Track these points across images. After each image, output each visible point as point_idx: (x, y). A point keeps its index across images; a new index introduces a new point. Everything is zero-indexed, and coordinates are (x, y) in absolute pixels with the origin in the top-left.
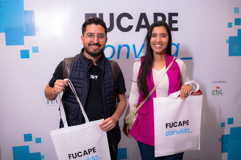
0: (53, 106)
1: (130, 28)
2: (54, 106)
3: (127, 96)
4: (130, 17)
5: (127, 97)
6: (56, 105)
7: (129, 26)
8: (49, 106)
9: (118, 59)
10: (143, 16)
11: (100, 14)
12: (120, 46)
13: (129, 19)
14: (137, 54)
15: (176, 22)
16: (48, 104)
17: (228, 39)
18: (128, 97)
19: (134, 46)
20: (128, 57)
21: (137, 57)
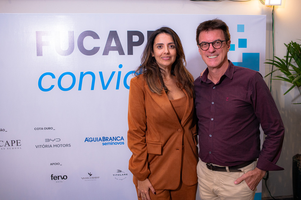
3: (92, 138)
4: (95, 36)
5: (92, 140)
7: (95, 48)
9: (79, 91)
10: (113, 35)
12: (82, 73)
13: (94, 38)
14: (105, 84)
18: (93, 139)
19: (101, 73)
20: (92, 88)
21: (105, 88)
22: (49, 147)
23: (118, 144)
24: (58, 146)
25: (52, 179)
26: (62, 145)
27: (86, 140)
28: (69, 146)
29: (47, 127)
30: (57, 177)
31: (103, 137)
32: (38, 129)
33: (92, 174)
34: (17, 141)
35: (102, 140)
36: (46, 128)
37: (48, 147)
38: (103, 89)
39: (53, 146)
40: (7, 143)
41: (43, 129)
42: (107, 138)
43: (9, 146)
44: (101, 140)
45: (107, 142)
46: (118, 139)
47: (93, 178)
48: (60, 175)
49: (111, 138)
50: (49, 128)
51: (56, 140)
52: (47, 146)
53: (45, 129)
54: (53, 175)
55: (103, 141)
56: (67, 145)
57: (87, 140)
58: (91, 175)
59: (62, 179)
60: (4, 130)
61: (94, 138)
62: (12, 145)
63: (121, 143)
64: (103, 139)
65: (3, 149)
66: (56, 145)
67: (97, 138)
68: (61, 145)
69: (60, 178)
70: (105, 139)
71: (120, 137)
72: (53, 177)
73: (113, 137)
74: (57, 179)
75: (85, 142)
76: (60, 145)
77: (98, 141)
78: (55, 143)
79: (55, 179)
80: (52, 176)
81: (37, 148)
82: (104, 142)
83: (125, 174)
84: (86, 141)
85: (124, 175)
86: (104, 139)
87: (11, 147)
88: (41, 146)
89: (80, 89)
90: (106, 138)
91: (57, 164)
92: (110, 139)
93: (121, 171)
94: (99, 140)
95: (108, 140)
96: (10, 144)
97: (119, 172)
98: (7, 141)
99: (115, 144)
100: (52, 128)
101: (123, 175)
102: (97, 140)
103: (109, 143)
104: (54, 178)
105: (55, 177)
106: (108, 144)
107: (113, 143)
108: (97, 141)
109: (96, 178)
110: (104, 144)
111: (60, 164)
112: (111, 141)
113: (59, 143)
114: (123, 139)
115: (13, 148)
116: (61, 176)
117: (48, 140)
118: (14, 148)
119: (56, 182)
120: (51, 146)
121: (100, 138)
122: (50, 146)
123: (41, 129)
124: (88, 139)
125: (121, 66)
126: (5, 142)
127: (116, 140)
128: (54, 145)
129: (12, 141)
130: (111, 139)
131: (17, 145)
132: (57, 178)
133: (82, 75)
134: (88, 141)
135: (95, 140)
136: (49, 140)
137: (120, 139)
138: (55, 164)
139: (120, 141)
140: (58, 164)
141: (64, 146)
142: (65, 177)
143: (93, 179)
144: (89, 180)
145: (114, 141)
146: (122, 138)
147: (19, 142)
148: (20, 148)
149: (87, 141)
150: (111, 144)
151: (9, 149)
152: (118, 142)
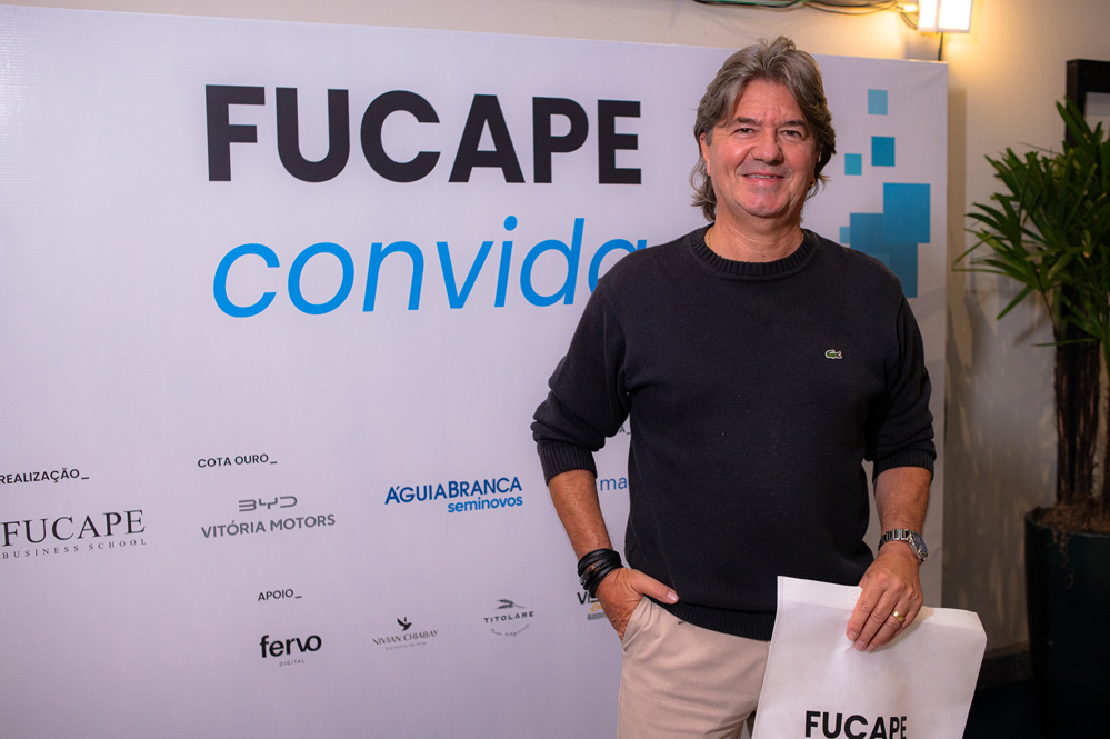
0: (32, 553)
1: (425, 163)
2: (40, 552)
3: (411, 490)
4: (424, 112)
5: (413, 496)
6: (52, 551)
7: (422, 155)
8: (11, 555)
9: (367, 313)
10: (486, 110)
11: (280, 91)
12: (376, 247)
13: (420, 120)
14: (459, 287)
15: (630, 142)
16: (7, 544)
17: (847, 224)
18: (415, 492)
19: (443, 248)
20: (414, 304)
21: (457, 301)
22: (255, 529)
23: (503, 505)
24: (289, 524)
25: (264, 655)
26: (303, 521)
27: (389, 498)
28: (327, 521)
29: (248, 453)
30: (282, 646)
31: (450, 483)
32: (212, 462)
33: (410, 624)
34: (129, 513)
35: (447, 494)
36: (244, 460)
37: (249, 530)
38: (452, 306)
39: (267, 526)
40: (88, 526)
41: (233, 461)
42: (465, 486)
43: (97, 535)
44: (443, 493)
45: (463, 499)
46: (503, 485)
47: (415, 636)
48: (295, 637)
49: (477, 483)
50: (255, 459)
51: (281, 502)
52: (244, 527)
53: (239, 460)
54: (267, 640)
55: (451, 496)
56: (320, 520)
57: (392, 495)
58: (407, 627)
59: (302, 650)
60: (75, 474)
61: (418, 488)
62: (109, 533)
63: (511, 502)
64: (451, 489)
65: (71, 549)
66: (280, 522)
67: (430, 486)
68: (300, 519)
69: (294, 646)
70: (459, 488)
71: (507, 480)
72: (268, 647)
73: (486, 482)
74: (281, 652)
75: (387, 502)
76: (297, 522)
77: (433, 496)
78: (277, 513)
79: (276, 652)
80: (264, 643)
81: (207, 536)
82: (455, 501)
83: (524, 615)
84: (391, 501)
85: (521, 615)
86: (455, 488)
87: (104, 539)
88: (221, 527)
89: (369, 305)
90: (462, 484)
91: (283, 594)
92: (474, 490)
93: (511, 604)
94: (438, 494)
95: (469, 491)
96: (101, 527)
97: (503, 607)
98: (88, 519)
99: (490, 504)
100: (264, 458)
101: (518, 616)
102: (428, 493)
103: (471, 503)
104: (272, 649)
105: (277, 645)
106: (468, 506)
107: (486, 504)
108: (431, 498)
109: (425, 635)
110: (453, 508)
111: (295, 595)
112: (477, 494)
113: (293, 513)
114: (519, 486)
115: (112, 545)
116: (298, 640)
117: (249, 505)
118: (117, 544)
119: (281, 664)
120: (261, 526)
121: (440, 486)
122: (258, 528)
123: (223, 461)
124: (398, 493)
125: (511, 223)
126: (80, 521)
127: (493, 491)
128: (272, 523)
129: (108, 515)
130: (480, 490)
131: (130, 531)
132: (285, 649)
133: (378, 254)
134: (398, 501)
135: (422, 496)
136: (254, 505)
137: (509, 485)
138: (277, 595)
139: (508, 495)
140: (289, 594)
141: (310, 522)
142: (313, 644)
143: (413, 641)
144: (400, 647)
145: (490, 496)
146: (516, 484)
147: (134, 517)
148: (139, 542)
149: (393, 501)
150: (479, 505)
151: (95, 547)
152: (503, 496)
